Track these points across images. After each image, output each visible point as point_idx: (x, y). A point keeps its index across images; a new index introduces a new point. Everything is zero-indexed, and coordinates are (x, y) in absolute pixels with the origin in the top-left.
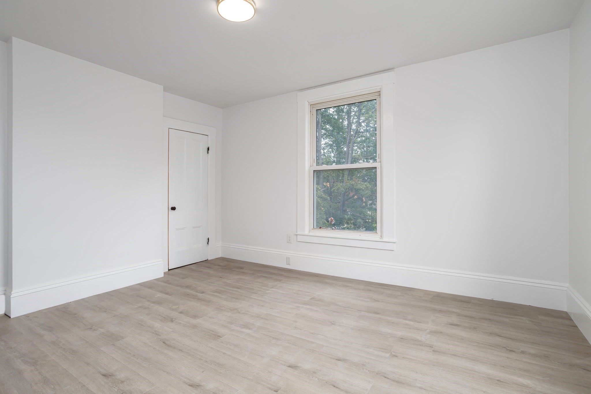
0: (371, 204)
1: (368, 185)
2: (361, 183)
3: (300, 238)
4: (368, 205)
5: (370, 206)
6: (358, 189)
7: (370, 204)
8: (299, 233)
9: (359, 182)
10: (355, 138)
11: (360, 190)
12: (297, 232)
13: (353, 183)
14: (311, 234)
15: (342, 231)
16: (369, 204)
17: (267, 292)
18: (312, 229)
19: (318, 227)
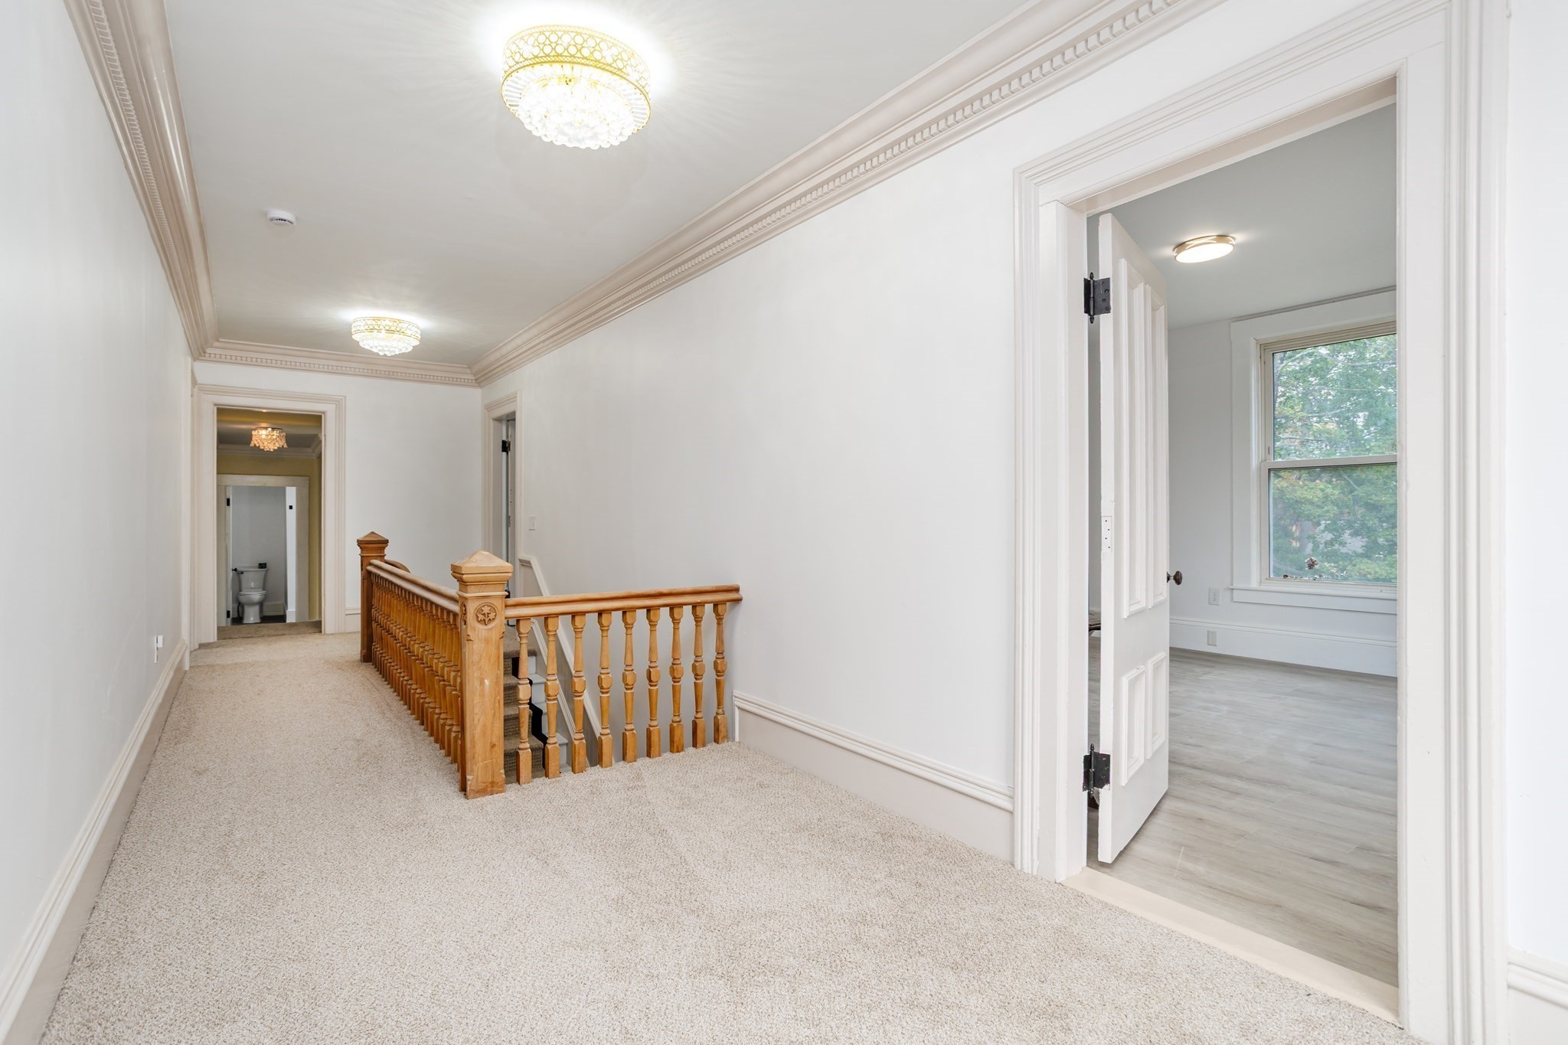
0: (1331, 543)
1: (1329, 490)
2: (1307, 485)
3: (1238, 596)
4: (1321, 546)
5: (1326, 547)
6: (1297, 502)
7: (1326, 543)
8: (1235, 586)
9: (1301, 483)
10: (1282, 363)
11: (1302, 503)
12: (1232, 585)
13: (1284, 484)
14: (1263, 587)
16: (1323, 541)
17: (1201, 678)
18: (1267, 579)
19: (1279, 576)
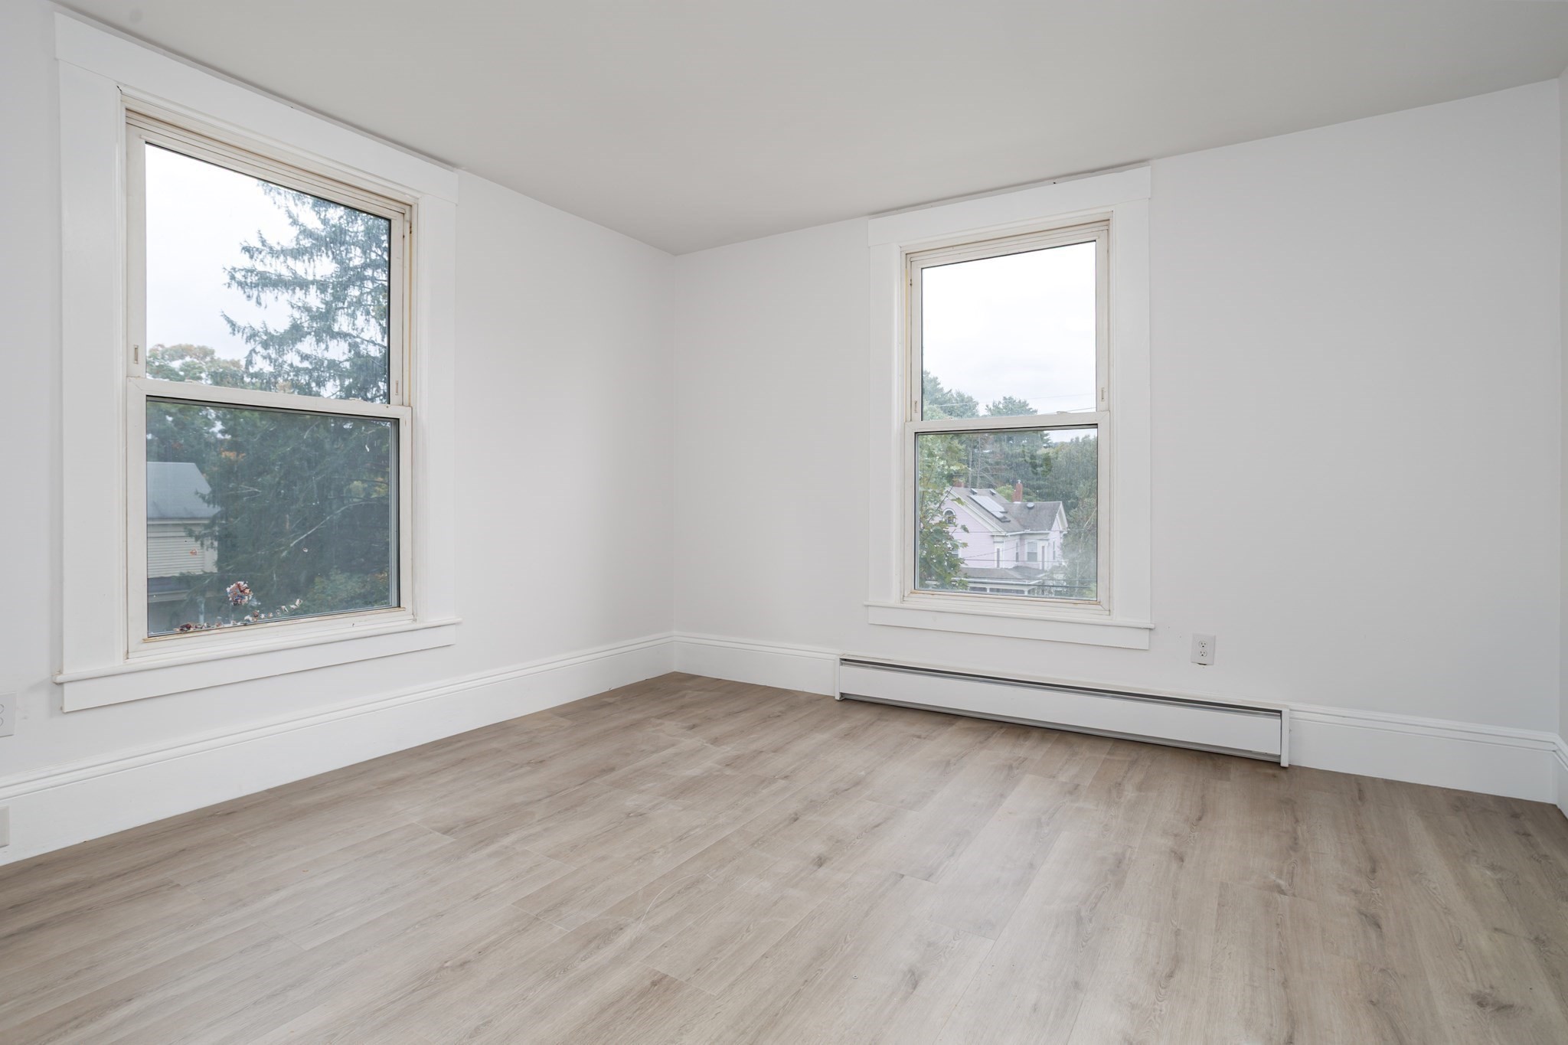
12: (60, 673)
14: (136, 662)
15: (289, 622)
18: (144, 641)
